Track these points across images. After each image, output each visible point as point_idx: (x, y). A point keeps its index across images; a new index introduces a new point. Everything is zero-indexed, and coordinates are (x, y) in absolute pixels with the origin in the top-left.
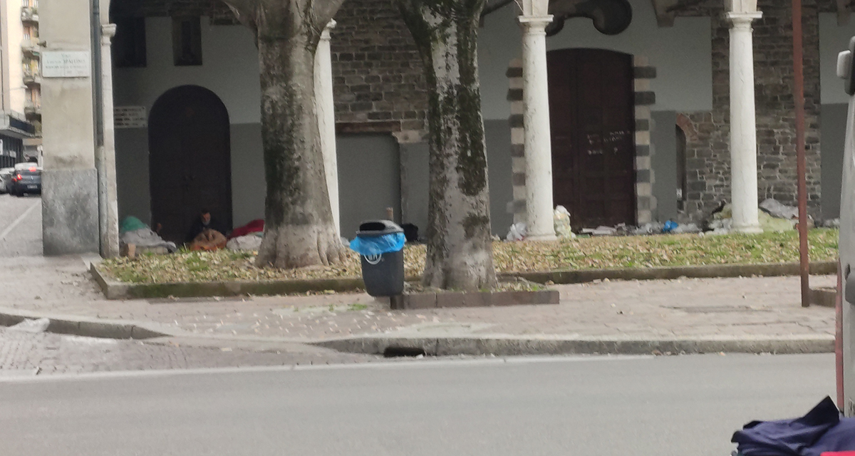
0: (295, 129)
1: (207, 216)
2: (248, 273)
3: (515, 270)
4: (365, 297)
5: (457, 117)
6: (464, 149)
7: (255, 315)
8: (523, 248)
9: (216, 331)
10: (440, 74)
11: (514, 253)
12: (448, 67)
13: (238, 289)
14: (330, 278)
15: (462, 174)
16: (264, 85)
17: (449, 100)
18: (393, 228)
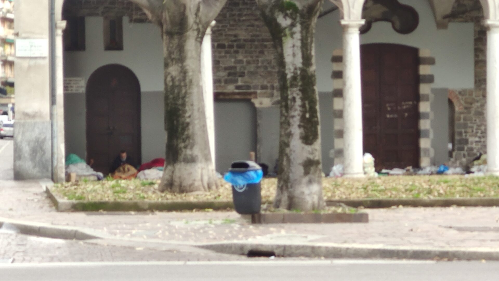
0: (187, 96)
1: (124, 155)
2: (154, 196)
3: (337, 198)
4: (234, 215)
5: (300, 90)
6: (304, 112)
7: (159, 225)
8: (342, 183)
9: (132, 236)
10: (288, 59)
11: (336, 186)
12: (294, 55)
13: (146, 207)
14: (210, 201)
15: (302, 130)
16: (166, 65)
17: (294, 78)
18: (254, 167)
